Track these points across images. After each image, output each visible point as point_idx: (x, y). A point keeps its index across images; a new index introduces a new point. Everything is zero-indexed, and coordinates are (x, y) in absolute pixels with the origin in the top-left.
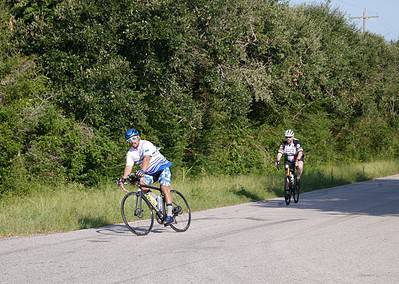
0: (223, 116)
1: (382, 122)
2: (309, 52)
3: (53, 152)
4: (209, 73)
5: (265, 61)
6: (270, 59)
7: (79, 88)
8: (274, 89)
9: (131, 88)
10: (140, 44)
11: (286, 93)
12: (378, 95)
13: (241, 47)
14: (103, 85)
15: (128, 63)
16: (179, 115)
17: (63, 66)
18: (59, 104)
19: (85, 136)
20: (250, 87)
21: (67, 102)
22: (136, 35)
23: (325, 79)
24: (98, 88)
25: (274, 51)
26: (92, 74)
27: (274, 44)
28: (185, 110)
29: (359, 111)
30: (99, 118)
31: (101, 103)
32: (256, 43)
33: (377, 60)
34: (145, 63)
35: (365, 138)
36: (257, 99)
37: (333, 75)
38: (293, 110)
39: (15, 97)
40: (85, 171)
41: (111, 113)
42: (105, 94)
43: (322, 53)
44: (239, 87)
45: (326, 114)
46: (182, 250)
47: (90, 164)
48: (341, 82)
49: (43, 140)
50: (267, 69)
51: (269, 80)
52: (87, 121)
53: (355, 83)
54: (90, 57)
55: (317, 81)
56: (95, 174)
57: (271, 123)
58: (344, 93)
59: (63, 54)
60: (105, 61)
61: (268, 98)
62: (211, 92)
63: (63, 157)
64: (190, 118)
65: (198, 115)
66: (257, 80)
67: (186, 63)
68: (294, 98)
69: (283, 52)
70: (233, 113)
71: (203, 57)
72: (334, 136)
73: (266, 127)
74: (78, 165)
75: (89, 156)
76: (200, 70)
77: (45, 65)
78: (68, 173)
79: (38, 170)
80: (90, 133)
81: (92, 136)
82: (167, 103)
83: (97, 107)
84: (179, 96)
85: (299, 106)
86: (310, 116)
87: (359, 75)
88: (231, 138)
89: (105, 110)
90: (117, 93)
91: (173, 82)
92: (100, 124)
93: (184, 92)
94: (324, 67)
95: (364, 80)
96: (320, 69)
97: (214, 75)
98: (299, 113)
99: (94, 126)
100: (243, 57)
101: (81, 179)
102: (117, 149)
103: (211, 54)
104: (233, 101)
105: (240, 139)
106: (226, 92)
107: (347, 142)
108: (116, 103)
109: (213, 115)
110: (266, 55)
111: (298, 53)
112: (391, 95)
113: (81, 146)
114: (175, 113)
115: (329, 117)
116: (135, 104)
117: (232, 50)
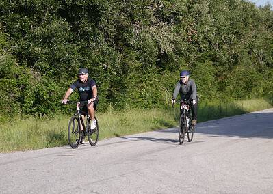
0: (137, 64)
1: (253, 68)
2: (201, 15)
3: (12, 92)
4: (127, 31)
5: (169, 22)
6: (172, 21)
7: (30, 42)
8: (175, 43)
9: (69, 42)
10: (76, 9)
11: (184, 46)
13: (150, 11)
14: (48, 40)
15: (67, 23)
16: (104, 63)
17: (18, 25)
18: (14, 54)
19: (34, 79)
20: (157, 42)
21: (20, 53)
22: (73, 2)
23: (212, 36)
24: (44, 42)
25: (175, 14)
26: (40, 32)
27: (175, 9)
29: (236, 60)
30: (45, 65)
31: (46, 54)
32: (162, 8)
33: (250, 21)
34: (80, 24)
35: (240, 82)
36: (162, 51)
37: (218, 33)
38: (188, 60)
40: (34, 105)
41: (54, 62)
42: (49, 47)
43: (210, 16)
44: (150, 42)
45: (211, 62)
46: (130, 161)
47: (38, 100)
48: (223, 39)
49: (3, 81)
50: (170, 28)
51: (172, 37)
52: (36, 68)
53: (234, 40)
54: (38, 18)
55: (205, 38)
56: (41, 108)
57: (170, 70)
58: (225, 47)
59: (17, 16)
60: (50, 21)
61: (171, 50)
62: (128, 45)
63: (18, 95)
64: (113, 66)
65: (118, 64)
66: (163, 36)
68: (189, 50)
69: (181, 15)
70: (145, 61)
71: (124, 20)
72: (217, 80)
73: (167, 73)
74: (29, 101)
75: (38, 94)
76: (120, 29)
77: (4, 24)
78: (21, 107)
80: (38, 76)
81: (39, 78)
82: (95, 55)
83: (44, 57)
84: (105, 49)
85: (192, 56)
86: (200, 65)
87: (237, 33)
88: (141, 81)
89: (50, 58)
90: (59, 46)
91: (101, 37)
92: (46, 70)
93: (109, 46)
94: (211, 26)
95: (240, 36)
96: (208, 28)
97: (131, 32)
98: (191, 62)
99: (41, 71)
100: (153, 19)
101: (31, 112)
102: (59, 88)
103: (128, 17)
104: (145, 52)
105: (148, 82)
106: (140, 45)
107: (226, 84)
108: (58, 54)
109: (129, 63)
110: (169, 17)
111: (192, 16)
112: (260, 48)
113: (32, 86)
114: (101, 62)
115: (214, 65)
116: (73, 55)
117: (144, 13)
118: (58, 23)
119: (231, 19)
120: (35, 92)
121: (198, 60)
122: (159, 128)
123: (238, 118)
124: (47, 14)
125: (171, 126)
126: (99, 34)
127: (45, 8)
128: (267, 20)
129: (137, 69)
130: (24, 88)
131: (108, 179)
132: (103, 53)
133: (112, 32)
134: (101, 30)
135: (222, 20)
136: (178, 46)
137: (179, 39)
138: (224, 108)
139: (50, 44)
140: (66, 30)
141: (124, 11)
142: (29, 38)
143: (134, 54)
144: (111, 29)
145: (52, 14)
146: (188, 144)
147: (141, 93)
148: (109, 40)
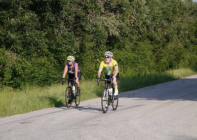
0: (92, 44)
1: (180, 45)
2: (140, 6)
4: (83, 20)
5: (115, 12)
6: (118, 11)
7: (7, 30)
8: (120, 28)
9: (38, 29)
11: (127, 30)
12: (179, 30)
13: (100, 4)
14: (21, 28)
15: (35, 15)
16: (66, 45)
19: (11, 58)
20: (107, 28)
23: (149, 22)
24: (19, 30)
25: (120, 6)
26: (15, 22)
27: (120, 2)
28: (70, 42)
29: (168, 39)
30: (20, 48)
31: (20, 39)
32: (109, 2)
33: (178, 10)
34: (46, 15)
35: (171, 55)
36: (111, 35)
37: (154, 19)
38: (131, 40)
40: (12, 79)
41: (26, 45)
42: (22, 34)
43: (147, 7)
44: (101, 28)
45: (149, 42)
47: (15, 74)
48: (158, 24)
50: (116, 17)
51: (117, 24)
53: (166, 24)
54: (13, 11)
55: (144, 23)
56: (18, 81)
57: (118, 48)
58: (159, 30)
60: (23, 14)
61: (117, 33)
62: (84, 31)
65: (77, 44)
66: (111, 23)
67: (69, 15)
68: (131, 33)
69: (125, 7)
70: (97, 42)
71: (80, 11)
72: (154, 54)
73: (116, 51)
74: (8, 76)
75: (14, 70)
76: (77, 18)
78: (2, 80)
80: (15, 57)
81: (15, 58)
82: (59, 38)
83: (18, 41)
85: (134, 38)
86: (141, 43)
87: (168, 19)
88: (96, 57)
89: (23, 43)
90: (30, 33)
91: (62, 25)
92: (20, 51)
93: (69, 32)
94: (148, 15)
95: (170, 22)
96: (146, 16)
98: (134, 42)
99: (17, 52)
100: (103, 10)
101: (10, 84)
102: (31, 65)
103: (84, 9)
104: (97, 36)
105: (101, 58)
106: (93, 31)
108: (29, 39)
109: (86, 44)
110: (116, 8)
111: (133, 7)
112: (186, 30)
113: (9, 64)
114: (64, 44)
115: (151, 44)
116: (41, 39)
117: (96, 6)
118: (29, 15)
120: (12, 69)
121: (139, 40)
124: (20, 8)
126: (60, 23)
127: (18, 4)
128: (190, 9)
129: (92, 48)
130: (4, 66)
132: (64, 37)
133: (71, 21)
134: (63, 19)
135: (157, 10)
136: (124, 30)
137: (124, 24)
139: (23, 32)
141: (80, 4)
142: (7, 27)
144: (71, 18)
145: (24, 8)
146: (128, 108)
147: (96, 66)
148: (69, 27)
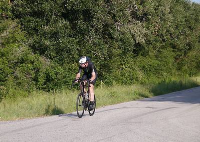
0: (119, 51)
2: (164, 14)
3: (29, 74)
4: (111, 28)
5: (141, 20)
6: (144, 19)
7: (41, 37)
9: (70, 37)
10: (75, 12)
11: (152, 38)
13: (128, 12)
14: (54, 35)
15: (68, 23)
16: (95, 51)
17: (32, 25)
18: (30, 46)
19: (45, 64)
21: (34, 45)
22: (72, 7)
23: (172, 30)
24: (52, 37)
25: (145, 14)
26: (49, 29)
27: (146, 10)
28: (100, 48)
29: (190, 46)
30: (53, 54)
31: (53, 45)
32: (136, 10)
34: (78, 23)
35: (192, 63)
36: (137, 42)
37: (177, 27)
38: (155, 48)
39: (8, 43)
40: (45, 83)
41: (59, 51)
42: (56, 40)
43: (170, 16)
44: (129, 36)
45: (172, 49)
47: (48, 79)
48: (180, 31)
50: (142, 25)
51: (144, 31)
52: (46, 56)
53: (188, 32)
54: (47, 19)
55: (168, 31)
56: (50, 85)
57: (141, 55)
58: (182, 37)
59: (32, 18)
60: (56, 22)
61: (143, 41)
62: (112, 38)
63: (33, 76)
64: (102, 54)
65: (106, 52)
66: (138, 31)
68: (156, 40)
69: (150, 15)
70: (125, 49)
71: (109, 19)
72: (176, 62)
73: (140, 58)
74: (42, 80)
75: (48, 75)
76: (106, 26)
77: (22, 24)
78: (36, 85)
79: (20, 83)
81: (49, 63)
82: (89, 45)
83: (52, 48)
84: (96, 41)
85: (158, 45)
86: (164, 51)
87: (190, 27)
88: (121, 64)
89: (56, 49)
90: (63, 40)
91: (93, 32)
92: (54, 57)
93: (98, 39)
94: (172, 23)
95: (192, 29)
96: (169, 24)
97: (114, 29)
98: (157, 49)
99: (51, 58)
100: (130, 18)
101: (43, 88)
102: (63, 71)
103: (112, 17)
104: (125, 43)
105: (126, 64)
106: (121, 38)
107: (183, 65)
108: (62, 45)
109: (113, 51)
110: (142, 17)
113: (43, 69)
114: (93, 50)
115: (174, 51)
116: (73, 46)
117: (124, 14)
118: (61, 23)
119: (186, 17)
120: (46, 74)
121: (162, 47)
122: (138, 98)
123: (194, 89)
124: (53, 16)
125: (147, 97)
126: (91, 30)
127: (51, 12)
129: (119, 55)
130: (38, 70)
131: (111, 137)
132: (94, 44)
133: (100, 29)
134: (93, 27)
136: (148, 38)
137: (148, 32)
138: (184, 82)
139: (56, 38)
140: (67, 28)
141: (109, 13)
142: (41, 34)
143: (117, 44)
144: (100, 26)
145: (57, 17)
146: (163, 109)
147: (121, 73)
148: (98, 34)
